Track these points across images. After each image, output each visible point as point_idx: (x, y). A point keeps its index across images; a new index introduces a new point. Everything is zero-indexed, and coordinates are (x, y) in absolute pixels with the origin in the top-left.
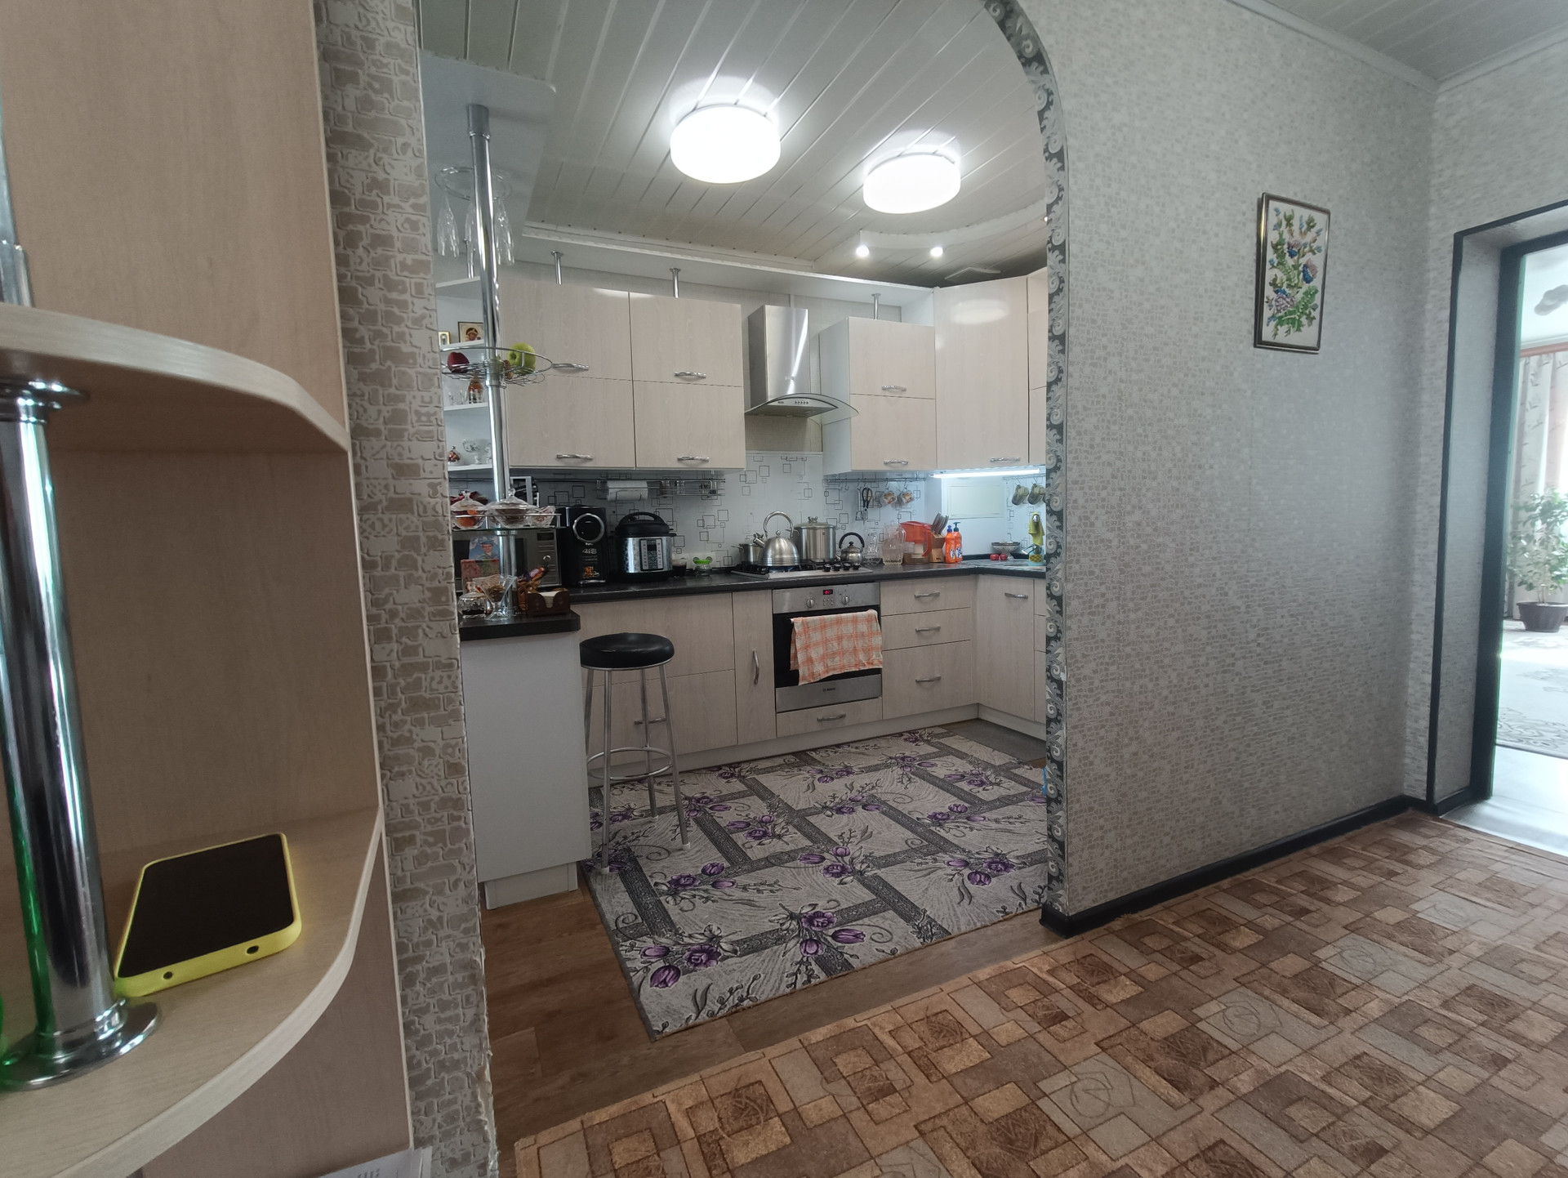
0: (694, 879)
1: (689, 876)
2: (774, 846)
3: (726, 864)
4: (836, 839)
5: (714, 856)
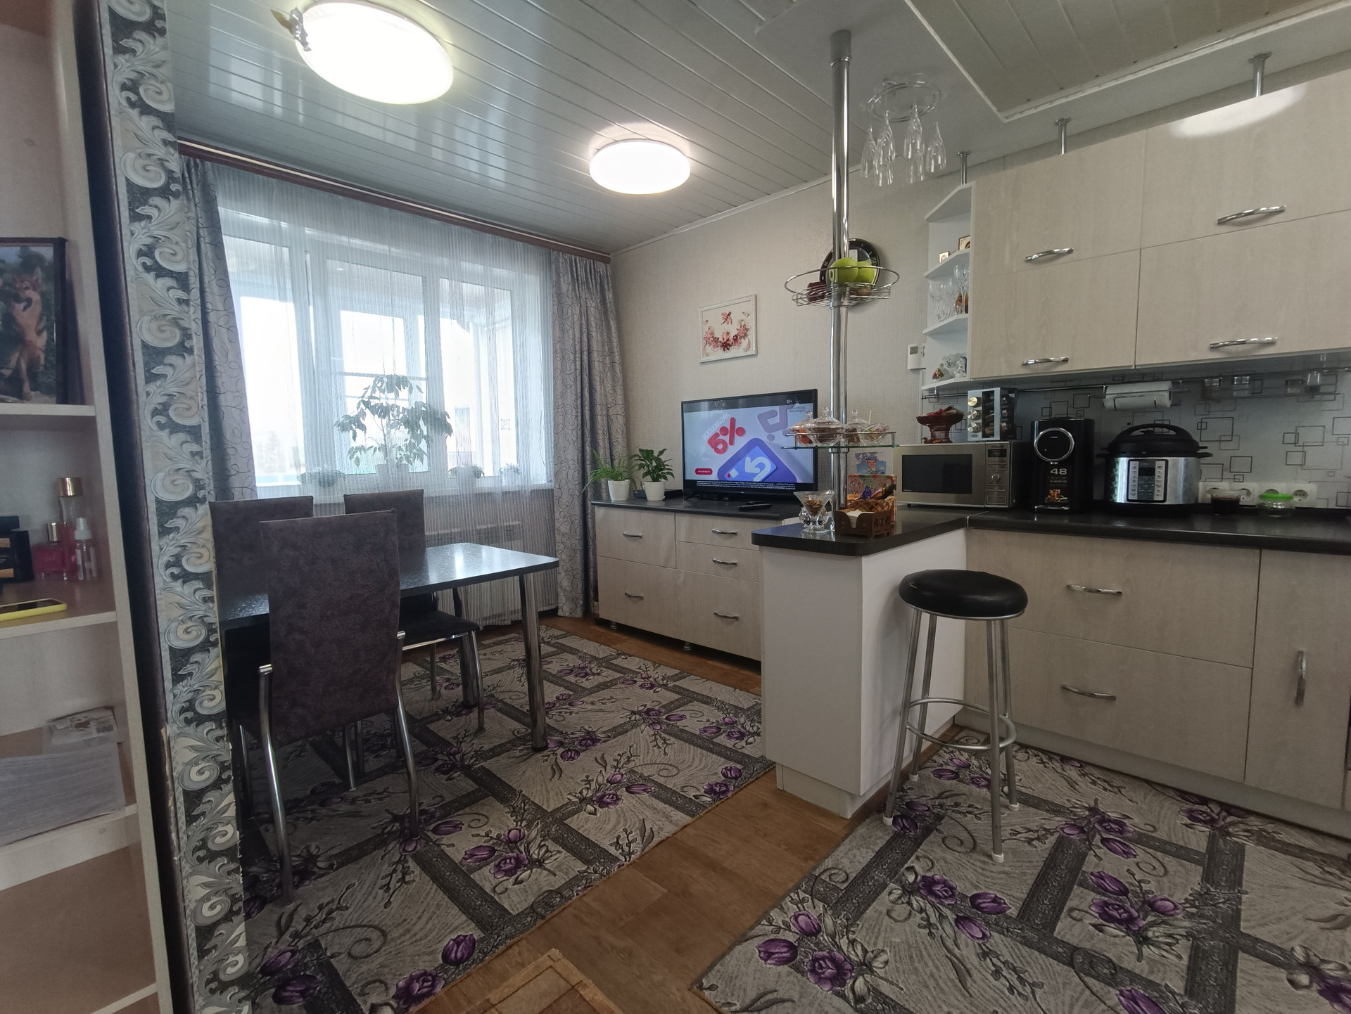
0: (952, 896)
2: (1114, 945)
3: (1012, 912)
5: (1012, 893)
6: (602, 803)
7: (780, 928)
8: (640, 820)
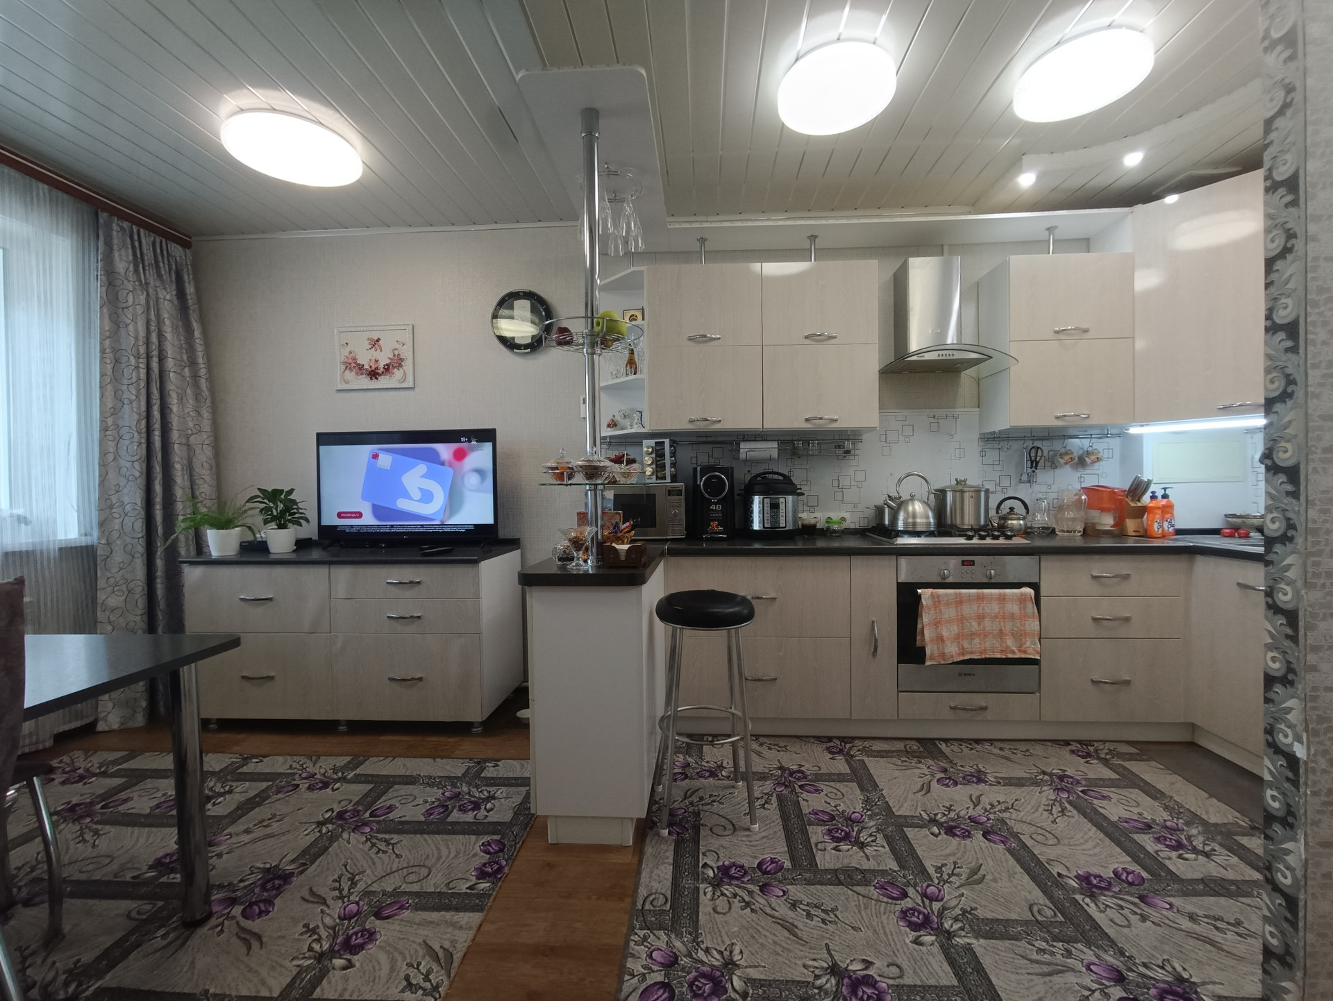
0: (746, 873)
1: (742, 867)
2: (851, 857)
3: (787, 864)
4: (931, 871)
5: (778, 850)
6: (350, 947)
7: (644, 974)
8: (420, 944)
